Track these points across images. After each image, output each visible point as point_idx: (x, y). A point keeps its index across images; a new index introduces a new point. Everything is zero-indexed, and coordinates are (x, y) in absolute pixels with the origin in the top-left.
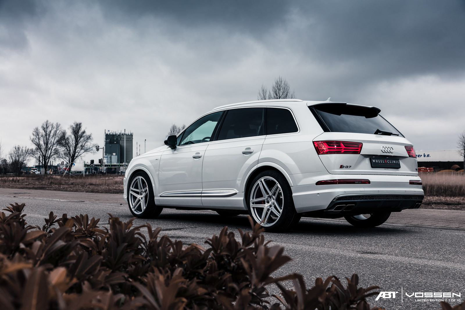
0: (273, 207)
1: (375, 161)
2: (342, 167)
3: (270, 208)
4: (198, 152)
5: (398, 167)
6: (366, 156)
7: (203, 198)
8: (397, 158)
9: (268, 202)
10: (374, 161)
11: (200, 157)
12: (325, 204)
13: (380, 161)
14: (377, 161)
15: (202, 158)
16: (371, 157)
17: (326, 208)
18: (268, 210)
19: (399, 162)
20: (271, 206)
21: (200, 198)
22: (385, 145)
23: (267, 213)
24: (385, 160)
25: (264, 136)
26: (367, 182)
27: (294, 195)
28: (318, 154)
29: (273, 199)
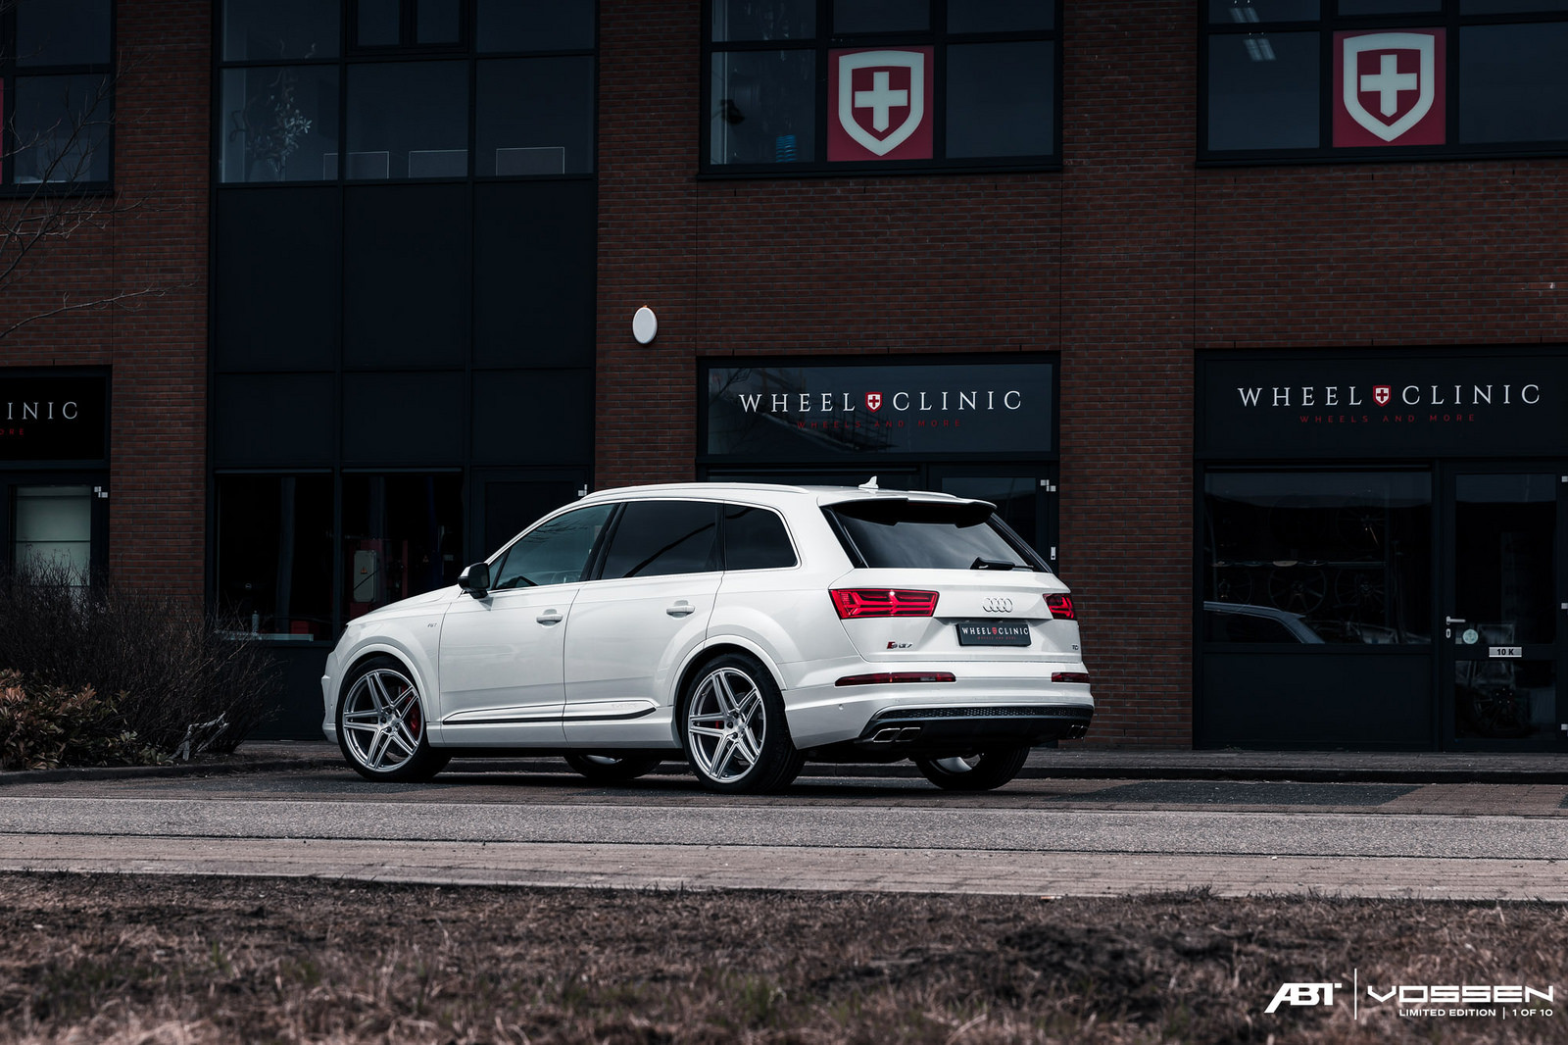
0: (740, 739)
1: (969, 631)
2: (890, 646)
3: (735, 741)
4: (553, 608)
5: (1025, 642)
6: (945, 620)
7: (566, 724)
8: (1021, 622)
9: (731, 726)
10: (965, 631)
11: (557, 621)
12: (855, 727)
13: (981, 631)
14: (972, 631)
15: (562, 624)
16: (960, 622)
17: (857, 736)
18: (730, 743)
19: (1027, 631)
20: (735, 736)
21: (559, 724)
22: (993, 595)
23: (726, 751)
24: (994, 629)
25: (718, 574)
26: (948, 678)
27: (788, 708)
28: (841, 618)
29: (743, 720)
